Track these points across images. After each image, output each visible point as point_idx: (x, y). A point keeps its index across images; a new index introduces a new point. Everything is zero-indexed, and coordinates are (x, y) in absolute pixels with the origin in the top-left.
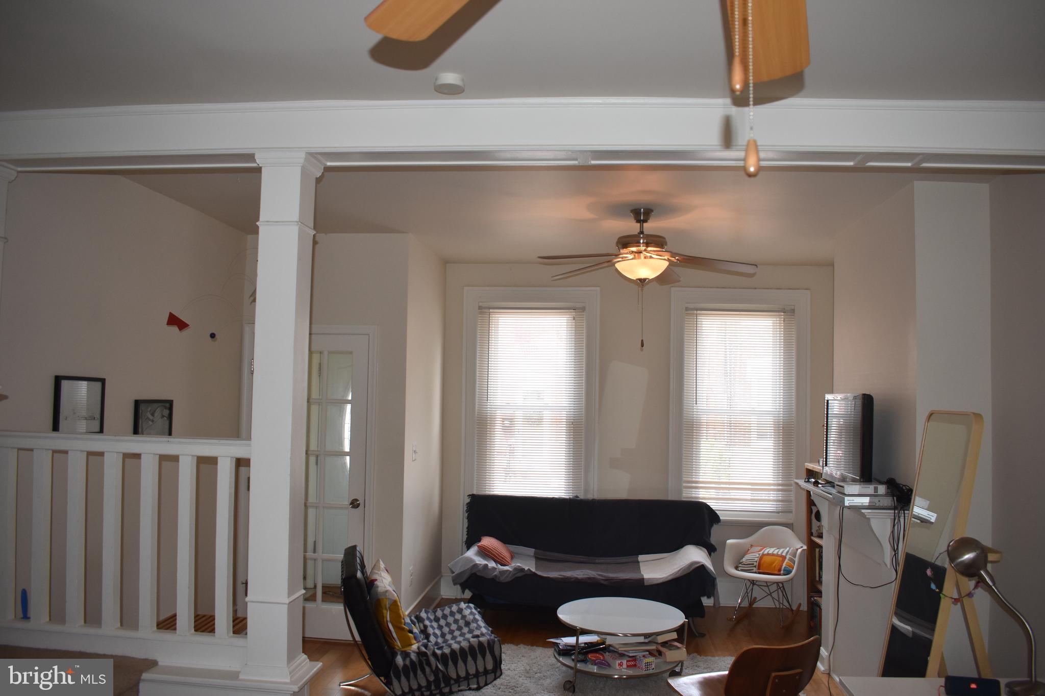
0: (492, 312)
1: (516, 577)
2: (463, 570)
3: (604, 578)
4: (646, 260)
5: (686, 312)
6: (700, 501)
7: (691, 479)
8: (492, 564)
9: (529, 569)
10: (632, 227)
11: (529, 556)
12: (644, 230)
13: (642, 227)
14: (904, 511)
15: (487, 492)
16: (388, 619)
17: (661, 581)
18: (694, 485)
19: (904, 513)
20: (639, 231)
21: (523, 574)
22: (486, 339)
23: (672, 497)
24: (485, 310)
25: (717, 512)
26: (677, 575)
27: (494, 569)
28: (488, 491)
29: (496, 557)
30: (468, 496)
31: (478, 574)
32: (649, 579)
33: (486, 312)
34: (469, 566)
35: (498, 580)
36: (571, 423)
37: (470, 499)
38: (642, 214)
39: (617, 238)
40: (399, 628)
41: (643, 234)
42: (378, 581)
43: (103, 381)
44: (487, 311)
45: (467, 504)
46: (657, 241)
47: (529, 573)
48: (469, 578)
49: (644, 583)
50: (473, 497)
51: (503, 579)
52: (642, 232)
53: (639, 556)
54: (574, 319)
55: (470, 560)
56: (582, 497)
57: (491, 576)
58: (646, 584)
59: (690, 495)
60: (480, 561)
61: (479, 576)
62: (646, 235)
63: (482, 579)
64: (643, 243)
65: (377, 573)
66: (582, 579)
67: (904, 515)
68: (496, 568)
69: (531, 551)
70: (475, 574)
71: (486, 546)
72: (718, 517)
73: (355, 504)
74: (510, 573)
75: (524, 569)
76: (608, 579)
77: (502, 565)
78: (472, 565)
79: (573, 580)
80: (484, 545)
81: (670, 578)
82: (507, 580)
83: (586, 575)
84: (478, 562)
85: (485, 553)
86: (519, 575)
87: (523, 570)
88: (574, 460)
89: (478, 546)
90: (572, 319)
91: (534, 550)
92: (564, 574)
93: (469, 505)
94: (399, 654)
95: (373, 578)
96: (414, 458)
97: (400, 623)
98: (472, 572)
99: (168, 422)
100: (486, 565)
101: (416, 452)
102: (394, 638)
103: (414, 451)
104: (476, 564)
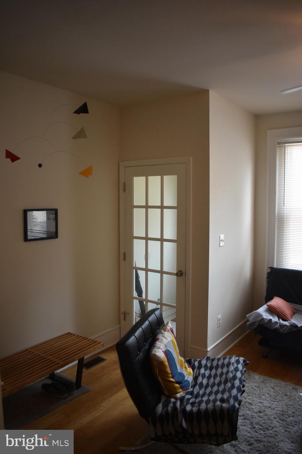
0: (287, 146)
1: (292, 331)
2: (254, 321)
8: (275, 319)
16: (157, 374)
21: (297, 329)
24: (282, 145)
27: (277, 323)
28: (284, 266)
29: (279, 314)
30: (268, 268)
31: (264, 325)
34: (258, 320)
37: (270, 270)
40: (167, 381)
42: (160, 340)
44: (284, 145)
47: (301, 329)
50: (272, 269)
51: (282, 331)
55: (260, 315)
57: (273, 328)
60: (267, 316)
61: (264, 327)
65: (162, 333)
70: (262, 325)
71: (274, 306)
73: (180, 274)
74: (287, 327)
75: (296, 325)
77: (284, 320)
78: (261, 318)
80: (272, 305)
82: (285, 332)
84: (265, 317)
85: (272, 310)
86: (294, 329)
89: (268, 305)
93: (269, 274)
94: (162, 401)
95: (157, 337)
96: (221, 245)
97: (168, 377)
98: (261, 323)
99: (54, 223)
100: (271, 320)
101: (223, 241)
102: (163, 388)
103: (221, 240)
104: (263, 318)
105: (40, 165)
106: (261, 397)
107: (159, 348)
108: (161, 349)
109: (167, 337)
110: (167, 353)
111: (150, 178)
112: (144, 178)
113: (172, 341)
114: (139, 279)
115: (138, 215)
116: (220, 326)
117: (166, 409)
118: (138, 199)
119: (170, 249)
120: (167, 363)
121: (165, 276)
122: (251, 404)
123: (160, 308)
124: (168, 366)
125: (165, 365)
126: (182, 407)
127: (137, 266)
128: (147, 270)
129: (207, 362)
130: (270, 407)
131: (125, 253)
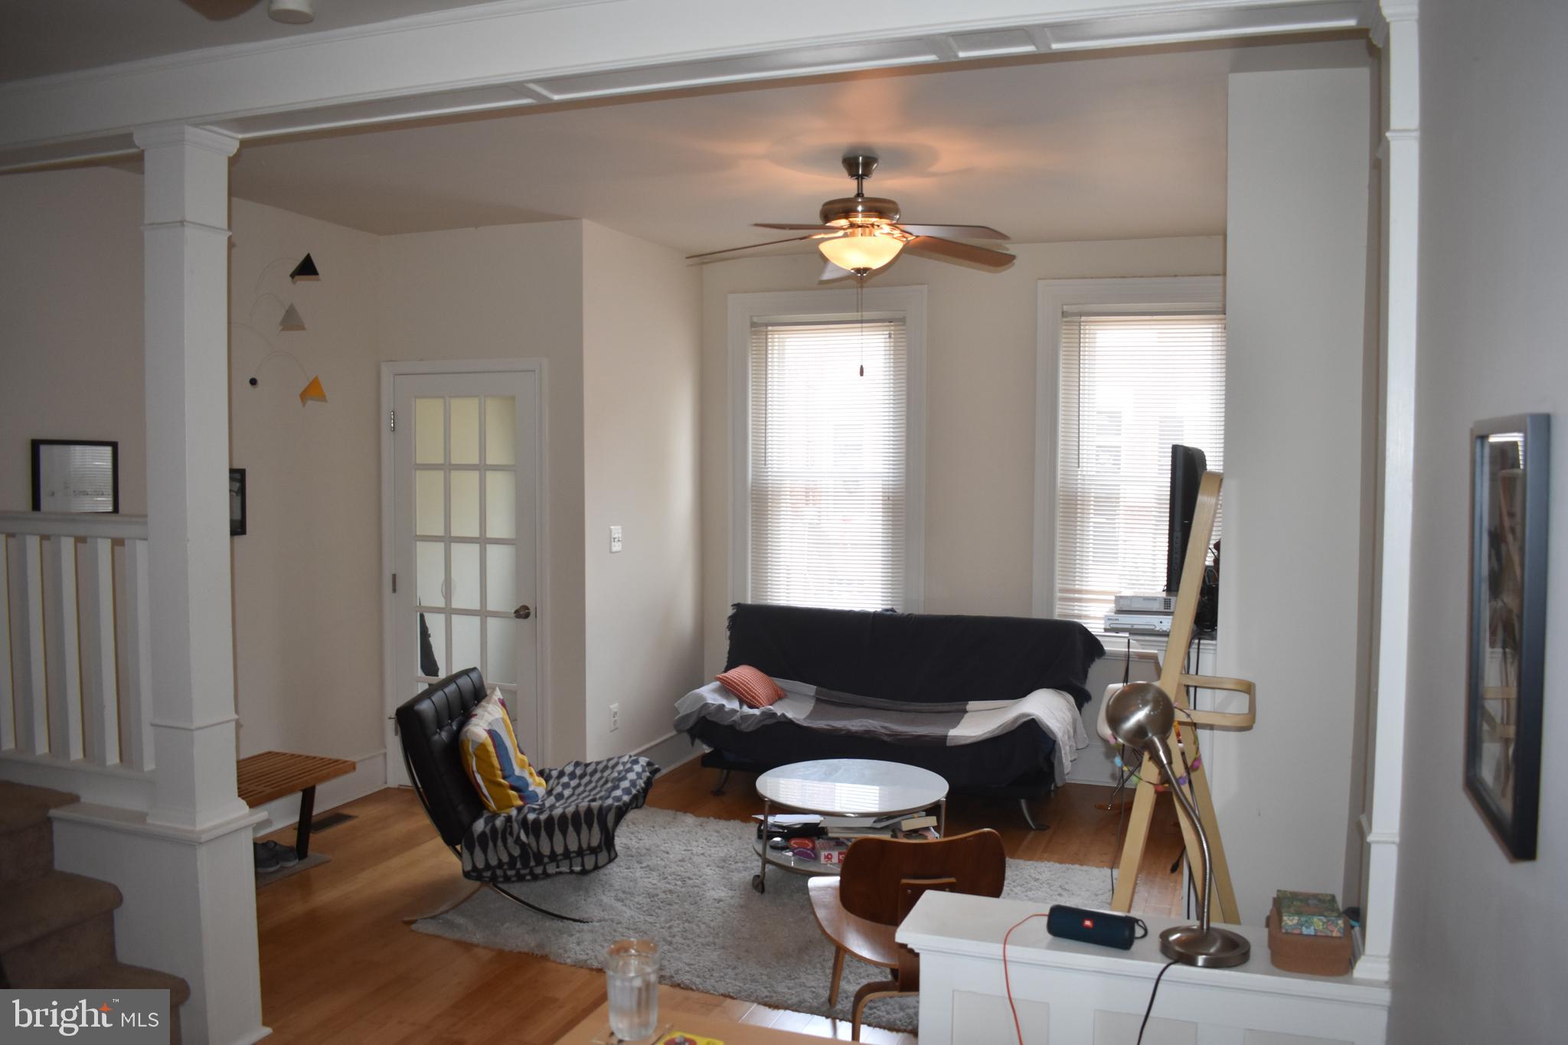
0: (771, 331)
1: (763, 726)
2: (689, 712)
3: (888, 733)
4: (863, 237)
5: (1065, 319)
6: (1076, 620)
7: (1072, 587)
8: (732, 705)
9: (783, 715)
10: (844, 186)
11: (809, 696)
12: (864, 192)
13: (860, 187)
14: (1200, 640)
15: (769, 601)
16: (475, 769)
17: (969, 741)
18: (1077, 596)
19: (1199, 644)
20: (856, 192)
21: (773, 721)
22: (762, 372)
23: (1038, 613)
24: (760, 328)
25: (1098, 638)
26: (996, 733)
27: (734, 711)
28: (771, 599)
29: (743, 694)
30: (732, 606)
31: (709, 718)
32: (955, 737)
33: (762, 332)
34: (698, 706)
35: (737, 728)
36: (886, 498)
37: (735, 610)
38: (858, 164)
39: (823, 203)
40: (492, 782)
41: (863, 196)
42: (478, 715)
43: (114, 445)
44: (764, 329)
45: (730, 617)
46: (881, 208)
47: (783, 720)
48: (696, 724)
49: (945, 743)
50: (739, 607)
51: (745, 727)
52: (860, 194)
53: (970, 702)
54: (890, 337)
55: (701, 698)
56: (900, 610)
57: (727, 722)
58: (949, 744)
59: (1066, 611)
60: (714, 699)
61: (708, 721)
62: (867, 198)
63: (714, 725)
64: (863, 211)
65: (483, 707)
66: (857, 732)
67: (1199, 646)
68: (738, 711)
69: (811, 689)
70: (704, 718)
71: (731, 680)
72: (1101, 647)
73: (523, 613)
74: (756, 718)
75: (776, 714)
76: (895, 735)
77: (751, 707)
78: (702, 704)
79: (844, 732)
80: (728, 678)
81: (984, 737)
82: (748, 730)
83: (865, 726)
84: (711, 702)
85: (728, 689)
86: (768, 722)
87: (774, 715)
88: (894, 555)
89: (721, 680)
90: (887, 336)
91: (815, 687)
92: (834, 725)
93: (733, 619)
94: (484, 817)
95: (474, 713)
96: (614, 549)
97: (495, 775)
98: (701, 715)
99: (238, 499)
100: (723, 706)
101: (619, 541)
102: (485, 796)
103: (614, 539)
104: (707, 704)
105: (253, 382)
106: (689, 843)
107: (478, 725)
108: (481, 726)
109: (491, 712)
110: (492, 734)
111: (456, 403)
112: (439, 403)
113: (503, 720)
114: (430, 639)
115: (428, 486)
116: (616, 729)
117: (490, 824)
118: (427, 449)
119: (500, 559)
120: (491, 749)
121: (491, 621)
122: (668, 853)
123: (479, 668)
124: (495, 755)
125: (488, 751)
126: (521, 816)
127: (422, 605)
128: (449, 611)
129: (575, 769)
130: (703, 854)
131: (394, 577)
